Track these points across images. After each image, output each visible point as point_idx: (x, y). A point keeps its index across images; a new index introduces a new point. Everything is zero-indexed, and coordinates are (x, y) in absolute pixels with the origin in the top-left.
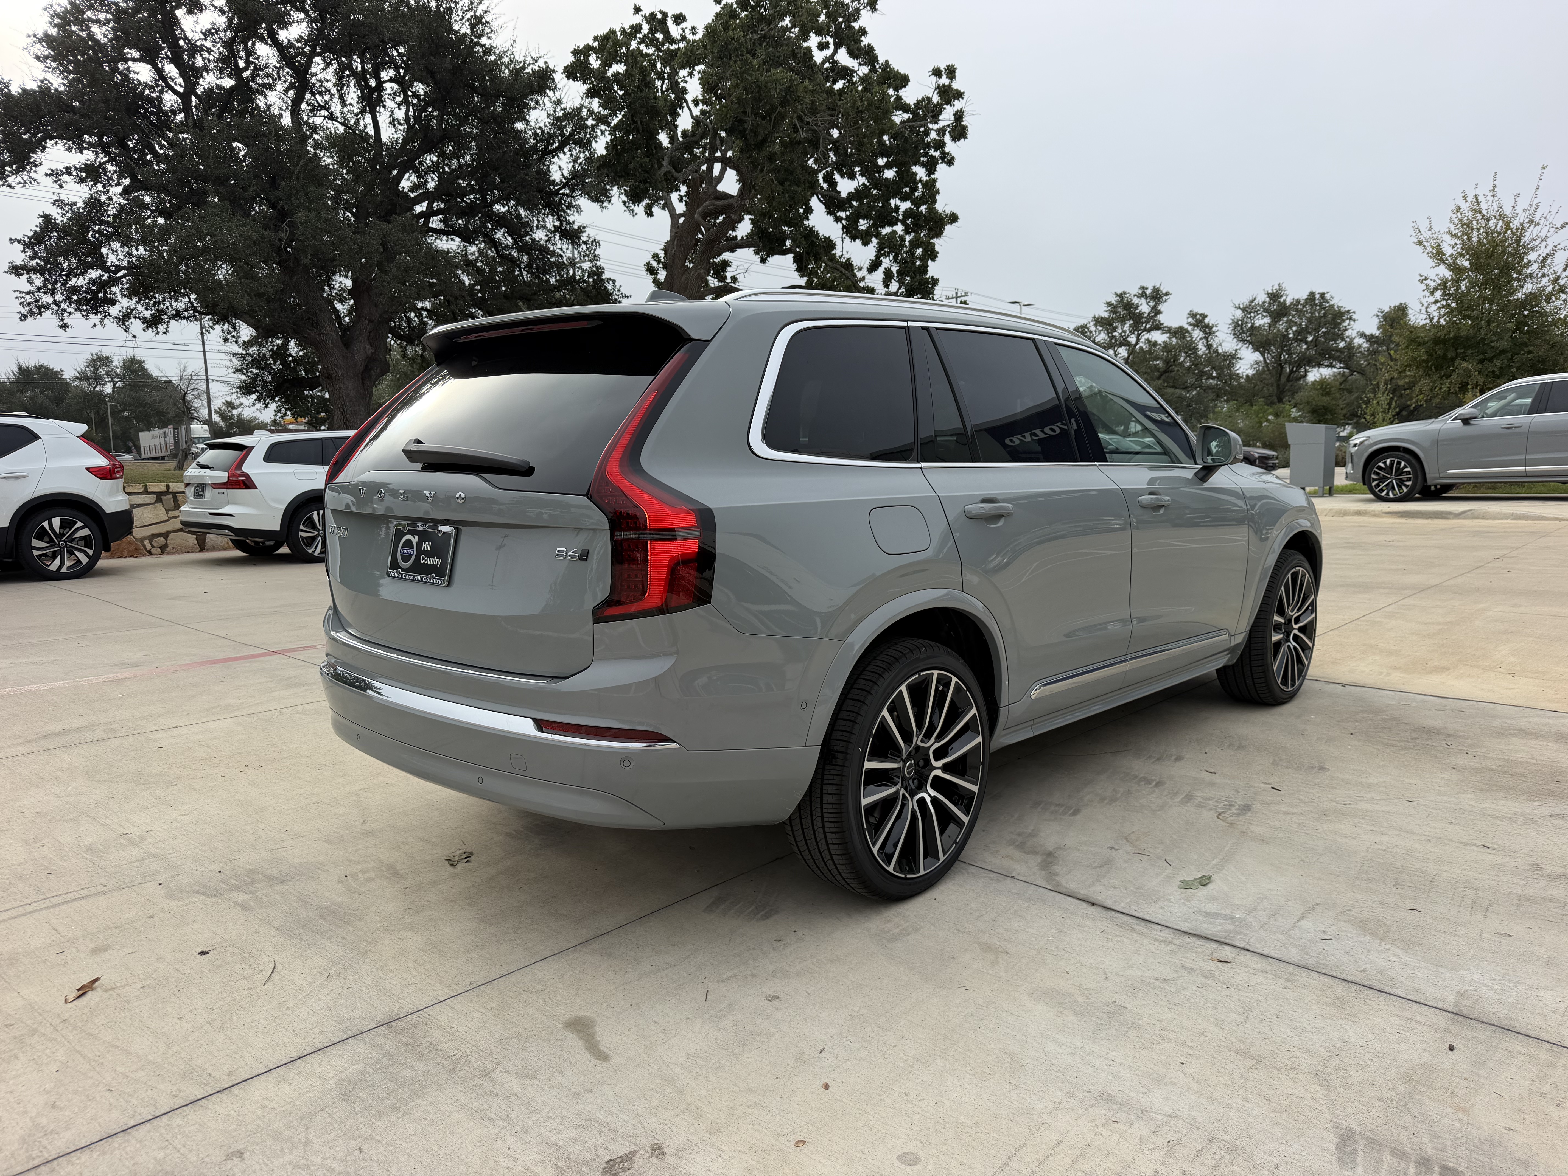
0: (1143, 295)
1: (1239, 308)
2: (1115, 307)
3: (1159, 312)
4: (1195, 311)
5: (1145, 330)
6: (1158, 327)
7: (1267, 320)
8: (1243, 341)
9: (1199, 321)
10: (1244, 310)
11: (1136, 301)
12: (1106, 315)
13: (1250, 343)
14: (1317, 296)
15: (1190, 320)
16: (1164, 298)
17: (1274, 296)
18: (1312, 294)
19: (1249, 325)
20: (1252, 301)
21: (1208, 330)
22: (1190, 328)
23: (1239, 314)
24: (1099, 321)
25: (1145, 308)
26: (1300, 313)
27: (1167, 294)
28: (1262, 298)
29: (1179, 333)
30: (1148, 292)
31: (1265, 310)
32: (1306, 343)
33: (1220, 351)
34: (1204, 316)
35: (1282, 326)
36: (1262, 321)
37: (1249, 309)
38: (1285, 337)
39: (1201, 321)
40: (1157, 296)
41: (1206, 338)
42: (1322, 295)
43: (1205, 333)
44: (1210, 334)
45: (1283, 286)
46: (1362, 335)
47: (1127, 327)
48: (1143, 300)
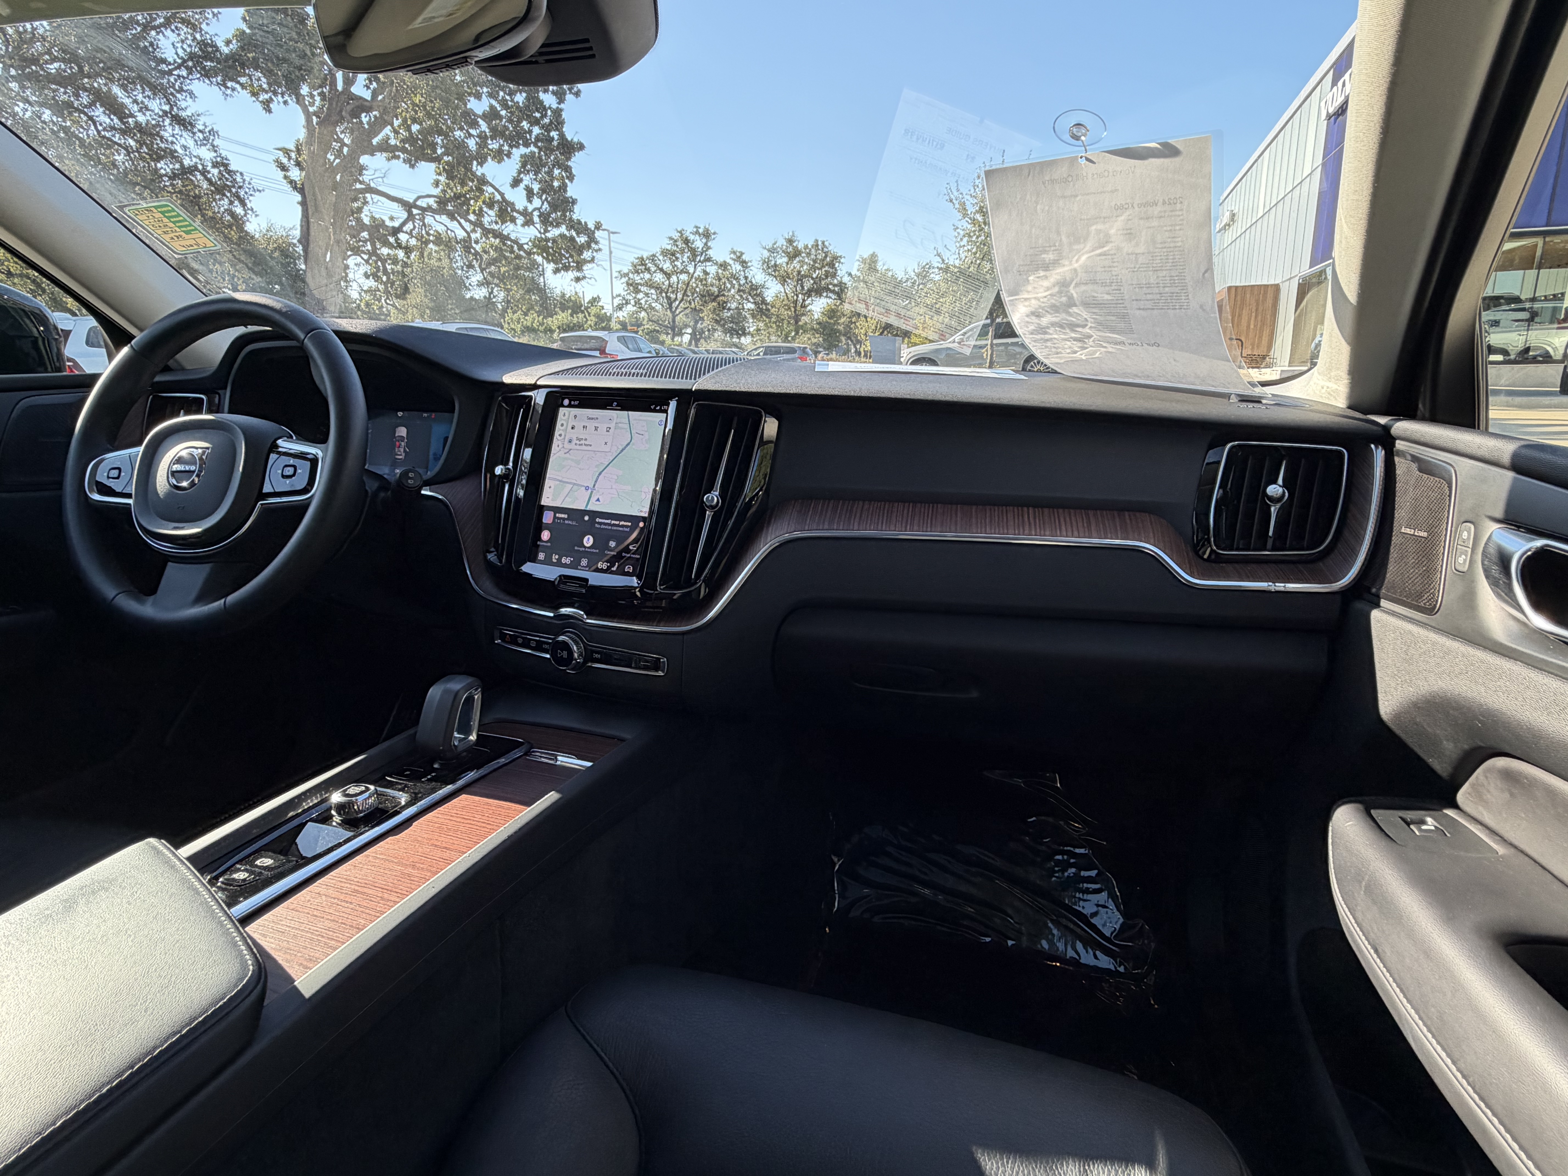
0: (697, 233)
1: (765, 248)
2: (676, 241)
4: (735, 249)
6: (708, 260)
8: (769, 274)
10: (769, 250)
11: (691, 237)
13: (775, 277)
14: (820, 243)
15: (732, 256)
16: (713, 237)
17: (790, 241)
18: (817, 241)
19: (773, 263)
20: (775, 244)
21: (744, 264)
22: (731, 262)
23: (766, 254)
25: (699, 244)
26: (809, 254)
27: (714, 233)
28: (782, 242)
29: (724, 266)
30: (701, 231)
31: (783, 251)
32: (813, 278)
33: (754, 282)
35: (796, 263)
37: (772, 250)
38: (799, 272)
39: (739, 257)
40: (707, 235)
41: (744, 271)
42: (823, 243)
43: (743, 267)
44: (747, 267)
45: (796, 234)
46: (849, 275)
47: (685, 259)
48: (697, 237)
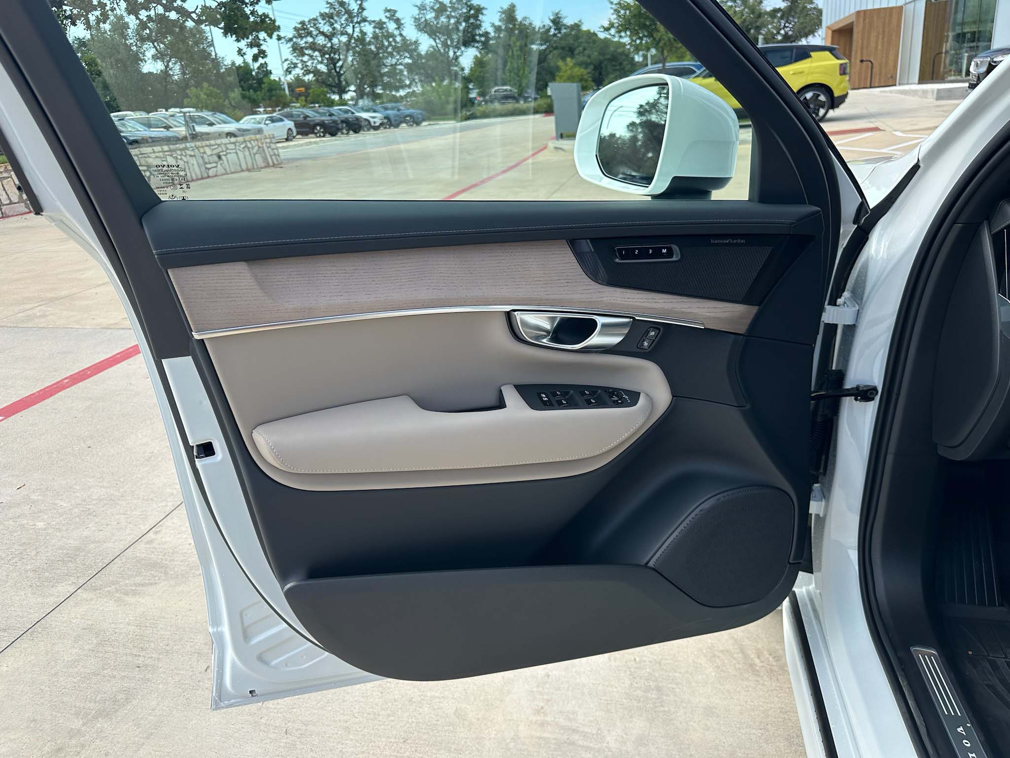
3: (363, 9)
5: (357, 22)
7: (433, 15)
9: (392, 14)
12: (327, 11)
24: (323, 16)
34: (395, 12)
36: (430, 15)
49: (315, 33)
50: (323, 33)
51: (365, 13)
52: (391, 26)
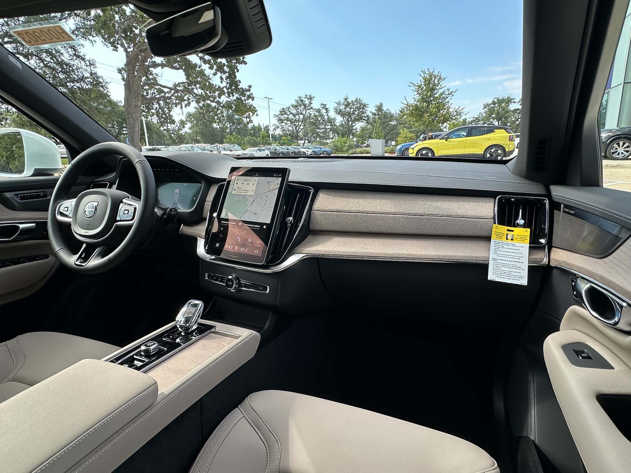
0: (306, 97)
1: (335, 103)
2: (298, 101)
3: (311, 104)
4: (323, 103)
5: (308, 109)
6: (311, 108)
7: (344, 107)
8: (337, 114)
9: (324, 106)
10: (337, 104)
11: (304, 99)
12: (295, 104)
13: (339, 114)
14: (358, 100)
15: (322, 106)
16: (313, 99)
18: (357, 98)
19: (339, 109)
20: (339, 100)
22: (320, 108)
24: (293, 106)
25: (307, 102)
26: (353, 104)
27: (314, 97)
29: (319, 111)
30: (308, 97)
31: (343, 104)
32: (355, 115)
33: (331, 117)
34: (326, 105)
35: (348, 109)
36: (342, 107)
38: (350, 112)
40: (311, 98)
41: (327, 112)
43: (326, 110)
46: (371, 112)
47: (302, 108)
48: (307, 99)
49: (288, 113)
50: (292, 114)
51: (312, 105)
52: (324, 111)
